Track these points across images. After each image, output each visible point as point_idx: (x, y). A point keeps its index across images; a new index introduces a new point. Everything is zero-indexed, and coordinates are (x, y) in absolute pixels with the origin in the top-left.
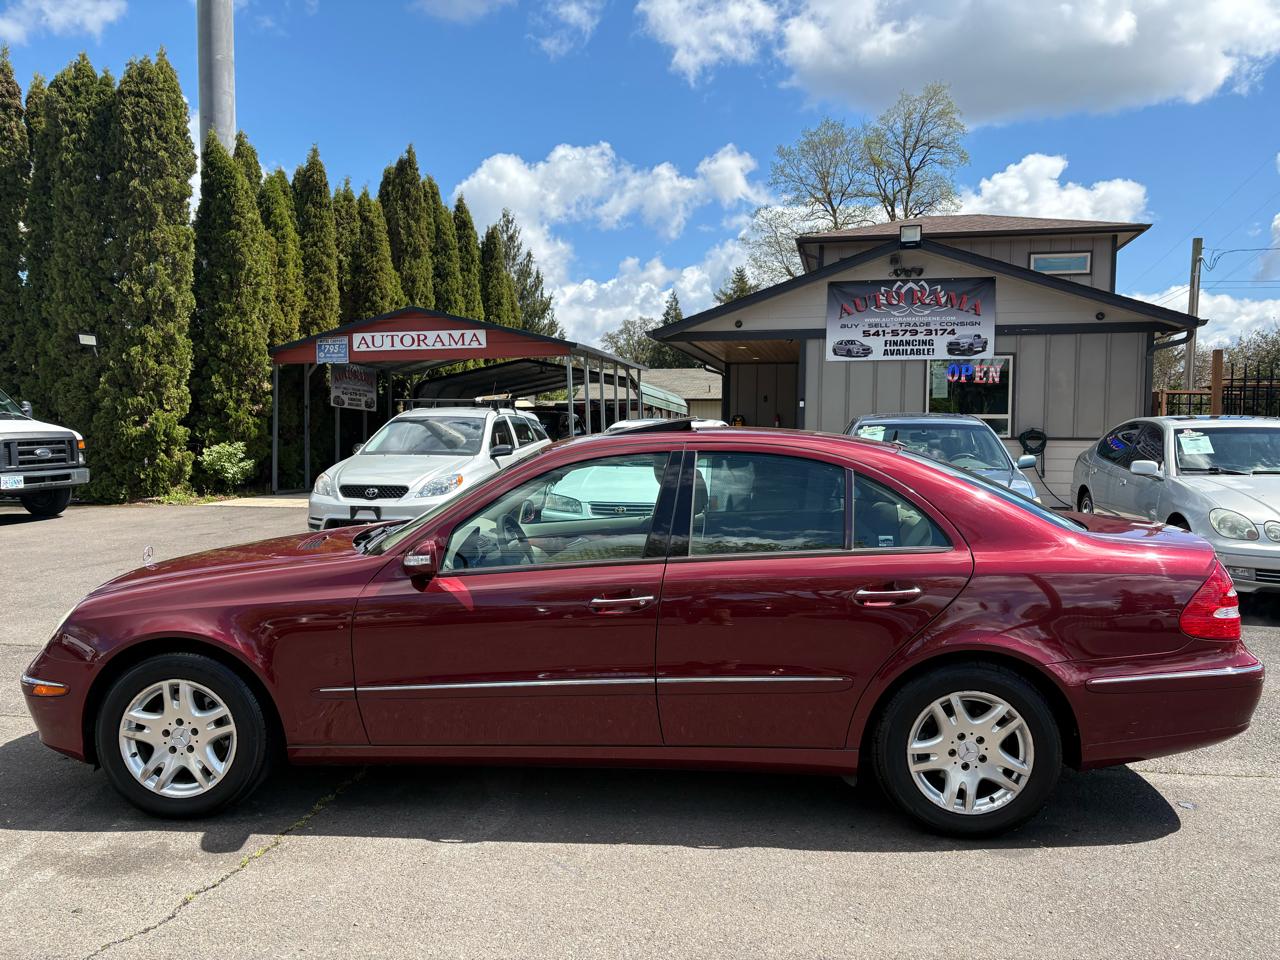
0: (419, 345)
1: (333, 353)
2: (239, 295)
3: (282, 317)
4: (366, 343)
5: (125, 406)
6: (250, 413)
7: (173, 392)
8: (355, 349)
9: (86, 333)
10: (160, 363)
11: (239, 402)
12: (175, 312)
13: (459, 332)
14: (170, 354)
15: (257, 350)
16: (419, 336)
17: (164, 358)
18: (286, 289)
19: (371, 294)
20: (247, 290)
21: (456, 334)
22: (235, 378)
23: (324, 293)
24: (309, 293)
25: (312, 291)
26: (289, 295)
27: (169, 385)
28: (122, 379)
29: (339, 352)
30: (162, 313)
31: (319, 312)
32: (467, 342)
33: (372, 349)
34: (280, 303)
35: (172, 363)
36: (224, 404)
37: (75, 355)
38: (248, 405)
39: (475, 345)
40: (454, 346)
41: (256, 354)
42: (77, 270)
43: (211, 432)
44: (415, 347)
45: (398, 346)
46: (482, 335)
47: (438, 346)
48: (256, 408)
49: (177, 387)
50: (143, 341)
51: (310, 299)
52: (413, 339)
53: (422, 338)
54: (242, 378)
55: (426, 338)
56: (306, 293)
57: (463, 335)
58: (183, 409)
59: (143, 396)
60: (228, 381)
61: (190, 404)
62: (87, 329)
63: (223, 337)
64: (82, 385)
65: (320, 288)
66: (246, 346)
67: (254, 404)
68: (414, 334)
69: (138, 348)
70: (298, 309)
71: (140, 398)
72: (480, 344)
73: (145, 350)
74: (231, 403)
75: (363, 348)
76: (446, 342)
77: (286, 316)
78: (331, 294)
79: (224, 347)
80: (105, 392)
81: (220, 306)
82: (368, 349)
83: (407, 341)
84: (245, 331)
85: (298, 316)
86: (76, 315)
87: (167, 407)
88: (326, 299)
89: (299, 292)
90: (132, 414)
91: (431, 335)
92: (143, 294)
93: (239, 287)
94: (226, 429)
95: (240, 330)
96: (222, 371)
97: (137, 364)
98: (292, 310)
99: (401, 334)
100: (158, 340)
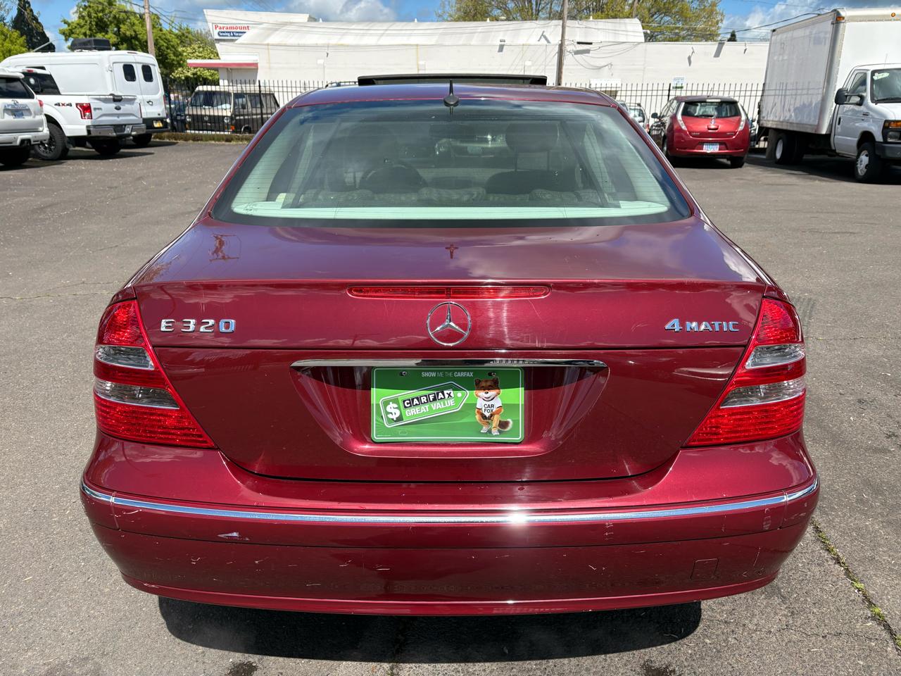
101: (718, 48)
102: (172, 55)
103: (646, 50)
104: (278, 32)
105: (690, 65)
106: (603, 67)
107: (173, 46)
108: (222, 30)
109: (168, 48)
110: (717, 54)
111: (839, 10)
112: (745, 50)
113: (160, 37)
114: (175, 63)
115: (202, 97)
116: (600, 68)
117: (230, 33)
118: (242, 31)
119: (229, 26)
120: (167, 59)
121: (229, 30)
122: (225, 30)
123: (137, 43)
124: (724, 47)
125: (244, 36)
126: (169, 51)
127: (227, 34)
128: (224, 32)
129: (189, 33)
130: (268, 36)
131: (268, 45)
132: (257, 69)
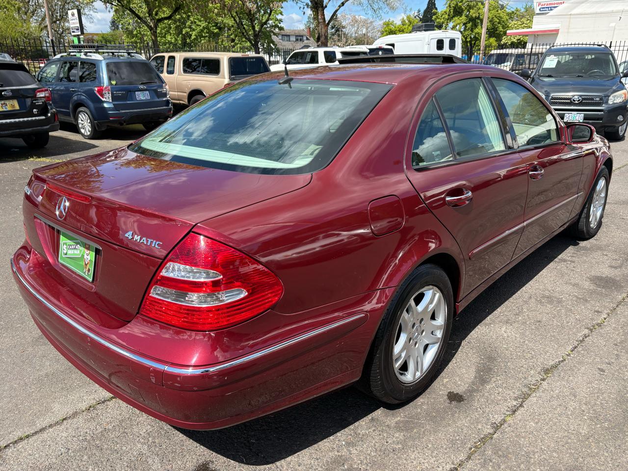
102: (501, 28)
104: (583, 4)
107: (503, 22)
108: (543, 7)
109: (499, 23)
113: (495, 16)
114: (502, 33)
115: (495, 57)
117: (549, 8)
118: (556, 5)
119: (549, 3)
120: (497, 30)
121: (548, 6)
122: (545, 6)
123: (479, 21)
125: (555, 10)
126: (499, 25)
127: (546, 9)
128: (544, 8)
129: (517, 11)
130: (575, 8)
131: (571, 15)
132: (558, 34)
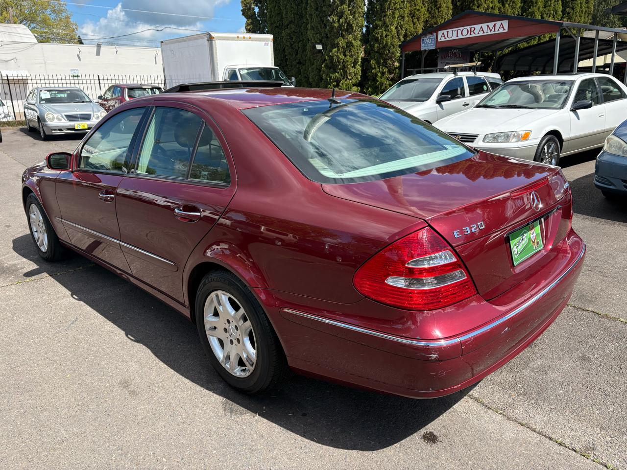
0: (471, 34)
1: (429, 44)
2: (385, 16)
3: (412, 26)
4: (444, 36)
5: (331, 78)
6: (388, 79)
7: (352, 70)
8: (439, 40)
9: (318, 44)
10: (345, 56)
11: (383, 74)
12: (353, 29)
13: (493, 23)
14: (350, 51)
15: (393, 45)
16: (471, 28)
17: (348, 53)
18: (415, 9)
19: (471, 5)
20: (389, 13)
21: (491, 25)
22: (382, 61)
23: (438, 9)
24: (430, 10)
25: (431, 8)
26: (417, 13)
27: (349, 66)
28: (330, 65)
29: (431, 43)
30: (347, 30)
31: (434, 20)
32: (496, 30)
33: (447, 39)
34: (412, 18)
35: (351, 56)
36: (376, 75)
37: (316, 55)
38: (386, 75)
39: (501, 31)
40: (489, 33)
41: (392, 47)
42: (315, 13)
43: (370, 89)
44: (468, 36)
45: (460, 36)
46: (505, 23)
47: (481, 34)
48: (391, 76)
49: (354, 67)
50: (337, 46)
51: (430, 13)
52: (468, 30)
53: (473, 29)
54: (385, 61)
55: (475, 29)
56: (428, 10)
57: (495, 25)
58: (357, 78)
59: (338, 73)
60: (378, 63)
61: (361, 76)
62: (318, 41)
63: (377, 40)
64: (317, 68)
65: (436, 6)
66: (387, 44)
67: (390, 74)
68: (468, 28)
69: (336, 49)
70: (422, 20)
71: (337, 74)
72: (504, 30)
73: (339, 50)
74: (379, 75)
75: (443, 39)
76: (485, 31)
77: (414, 24)
78: (442, 9)
79: (376, 45)
80: (324, 71)
81: (376, 23)
82: (445, 40)
83: (465, 32)
84: (386, 36)
85: (422, 24)
86: (314, 36)
87: (350, 78)
88: (439, 12)
89: (423, 10)
90: (334, 82)
91: (478, 27)
92: (339, 21)
93: (385, 12)
94: (377, 87)
95: (384, 35)
96: (376, 58)
97: (335, 57)
98: (418, 21)
99: (462, 28)
100: (344, 45)
101: (97, 49)
103: (42, 49)
105: (80, 60)
106: (9, 60)
110: (98, 53)
111: (211, 33)
112: (117, 52)
116: (6, 61)
124: (101, 49)
